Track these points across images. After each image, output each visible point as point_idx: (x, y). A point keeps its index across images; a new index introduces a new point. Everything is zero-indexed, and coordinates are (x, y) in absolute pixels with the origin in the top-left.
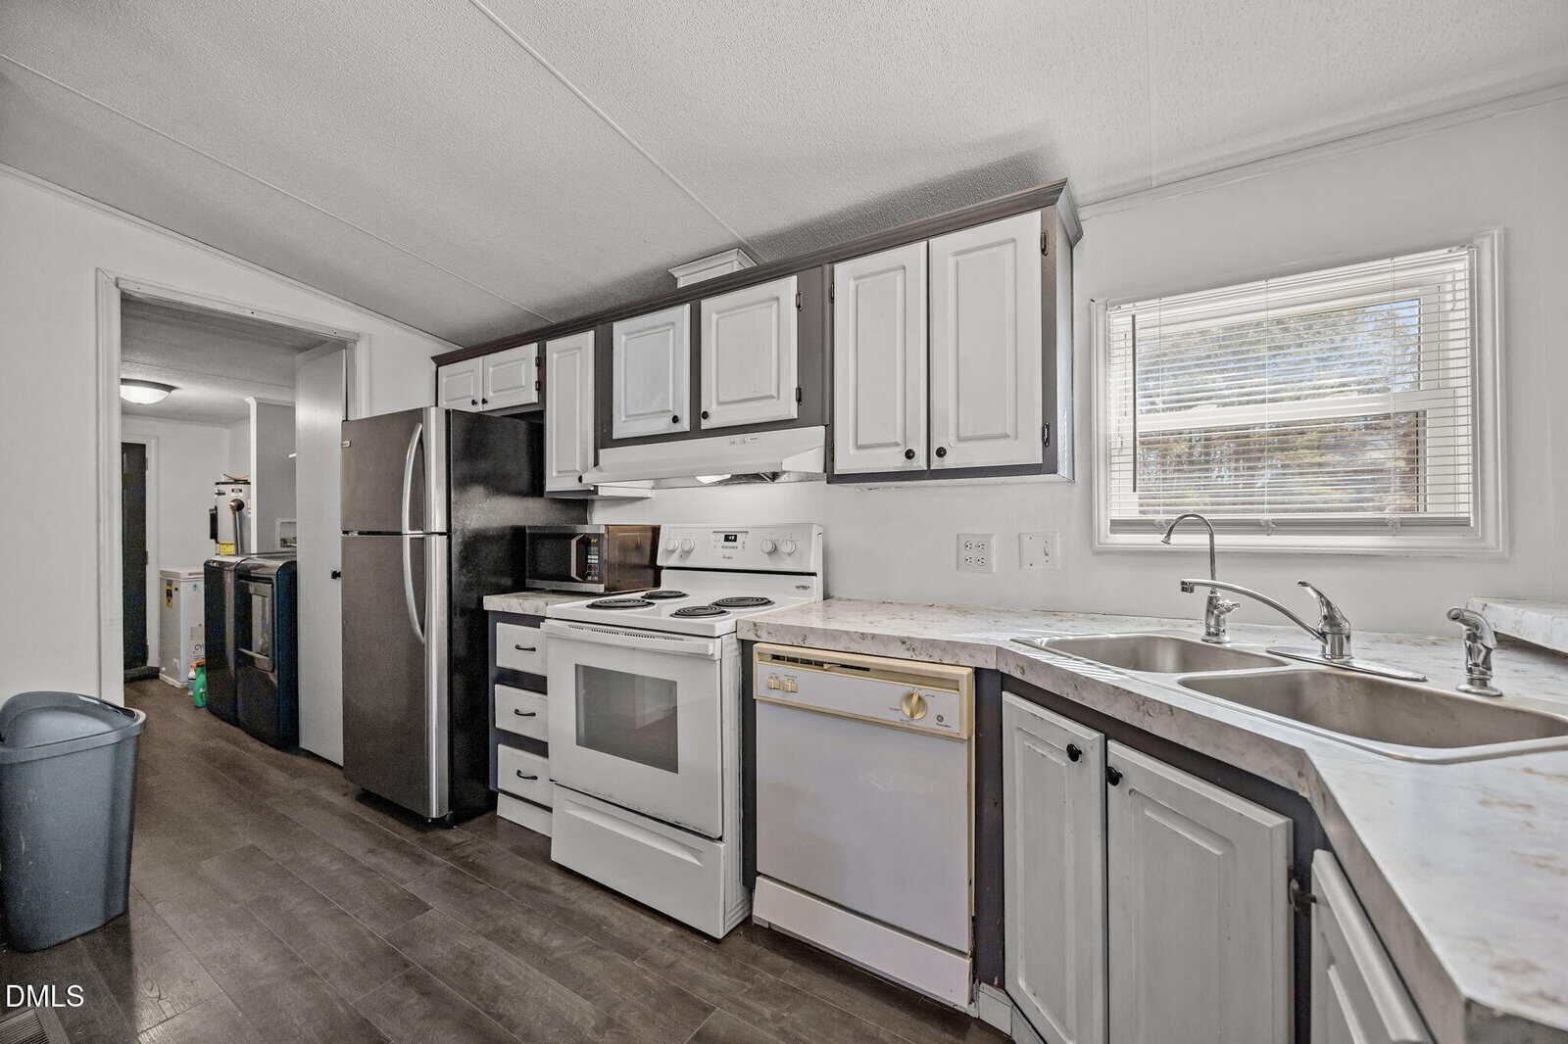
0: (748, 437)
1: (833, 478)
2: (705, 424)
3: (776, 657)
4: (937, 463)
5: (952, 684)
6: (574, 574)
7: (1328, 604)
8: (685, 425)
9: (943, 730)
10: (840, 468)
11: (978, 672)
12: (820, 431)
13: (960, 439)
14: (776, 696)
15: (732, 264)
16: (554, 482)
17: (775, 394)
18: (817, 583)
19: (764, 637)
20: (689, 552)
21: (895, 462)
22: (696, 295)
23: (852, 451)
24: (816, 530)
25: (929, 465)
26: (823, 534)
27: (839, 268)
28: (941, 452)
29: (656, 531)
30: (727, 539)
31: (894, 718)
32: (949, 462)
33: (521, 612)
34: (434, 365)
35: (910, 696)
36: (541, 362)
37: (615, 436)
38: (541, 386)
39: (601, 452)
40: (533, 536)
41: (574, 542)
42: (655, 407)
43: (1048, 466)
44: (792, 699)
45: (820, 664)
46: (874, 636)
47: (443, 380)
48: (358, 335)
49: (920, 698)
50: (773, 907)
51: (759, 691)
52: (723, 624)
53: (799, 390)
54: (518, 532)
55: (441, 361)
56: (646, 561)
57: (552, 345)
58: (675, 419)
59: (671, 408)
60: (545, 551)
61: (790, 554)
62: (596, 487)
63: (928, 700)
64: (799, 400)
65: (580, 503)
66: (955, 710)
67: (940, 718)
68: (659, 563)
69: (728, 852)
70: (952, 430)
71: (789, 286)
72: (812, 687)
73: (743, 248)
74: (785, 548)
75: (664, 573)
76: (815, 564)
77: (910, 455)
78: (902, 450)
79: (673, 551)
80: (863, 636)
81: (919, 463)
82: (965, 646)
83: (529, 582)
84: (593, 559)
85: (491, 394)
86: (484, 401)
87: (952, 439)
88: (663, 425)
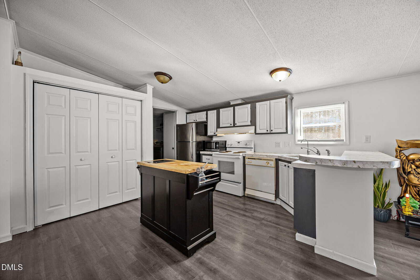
0: (243, 127)
1: (256, 134)
2: (236, 125)
3: (248, 158)
4: (271, 132)
5: (272, 160)
6: (214, 148)
7: (318, 150)
8: (232, 125)
9: (271, 166)
10: (257, 132)
11: (276, 159)
12: (254, 127)
13: (275, 129)
14: (249, 163)
15: (239, 102)
16: (209, 133)
17: (247, 121)
18: (253, 149)
19: (247, 156)
20: (232, 145)
21: (265, 132)
22: (234, 106)
23: (259, 130)
24: (253, 141)
25: (270, 132)
26: (254, 142)
27: (257, 103)
28: (272, 130)
29: (226, 141)
30: (238, 143)
31: (265, 165)
32: (273, 132)
33: (207, 154)
34: (186, 114)
35: (267, 162)
36: (207, 114)
37: (220, 127)
38: (207, 118)
39: (218, 129)
40: (206, 142)
41: (214, 143)
42: (227, 122)
43: (287, 132)
44: (251, 164)
45: (255, 159)
46: (262, 155)
47: (188, 117)
48: (177, 110)
49: (268, 163)
50: (248, 192)
51: (246, 163)
52: (241, 154)
53: (251, 121)
54: (204, 141)
55: (187, 113)
56: (224, 146)
57: (209, 112)
58: (231, 125)
59: (230, 123)
60: (208, 145)
61: (249, 145)
62: (217, 134)
63: (269, 163)
64: (251, 122)
65: (211, 137)
66: (273, 164)
67: (271, 165)
68: (226, 147)
69: (241, 185)
70: (273, 127)
71: (249, 106)
72: (254, 162)
73: (242, 99)
74: (248, 144)
75: (227, 148)
76: (253, 147)
77: (267, 131)
78: (266, 130)
79: (229, 145)
80: (261, 155)
81: (269, 132)
82: (274, 156)
83: (206, 150)
84: (217, 146)
85: (197, 119)
86: (196, 120)
87: (273, 129)
88: (229, 125)
